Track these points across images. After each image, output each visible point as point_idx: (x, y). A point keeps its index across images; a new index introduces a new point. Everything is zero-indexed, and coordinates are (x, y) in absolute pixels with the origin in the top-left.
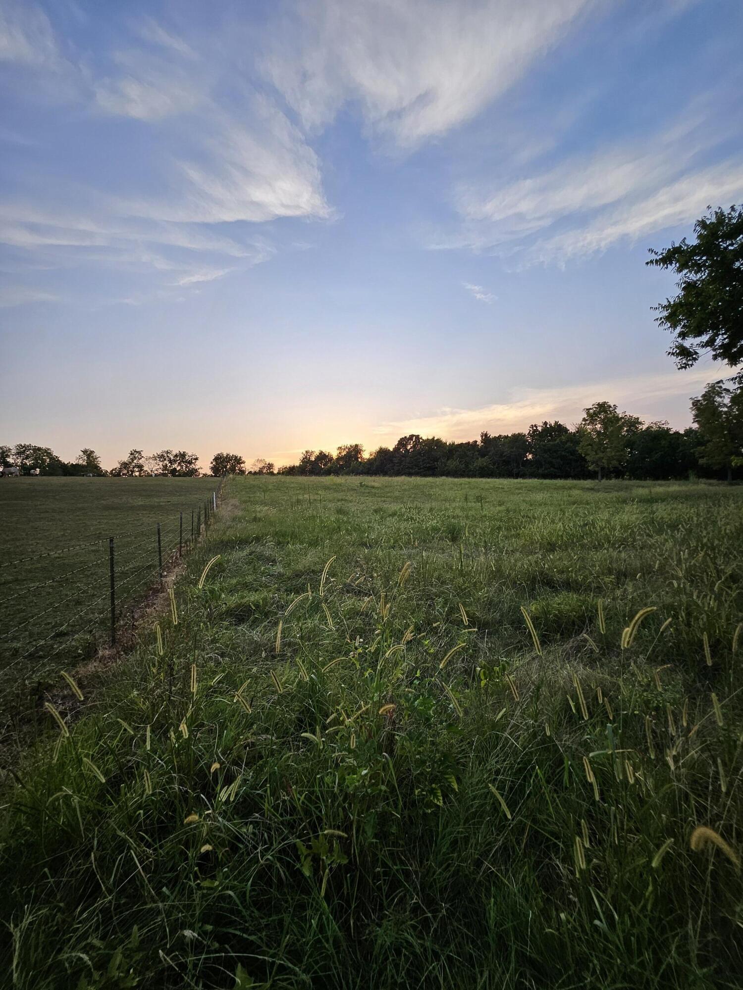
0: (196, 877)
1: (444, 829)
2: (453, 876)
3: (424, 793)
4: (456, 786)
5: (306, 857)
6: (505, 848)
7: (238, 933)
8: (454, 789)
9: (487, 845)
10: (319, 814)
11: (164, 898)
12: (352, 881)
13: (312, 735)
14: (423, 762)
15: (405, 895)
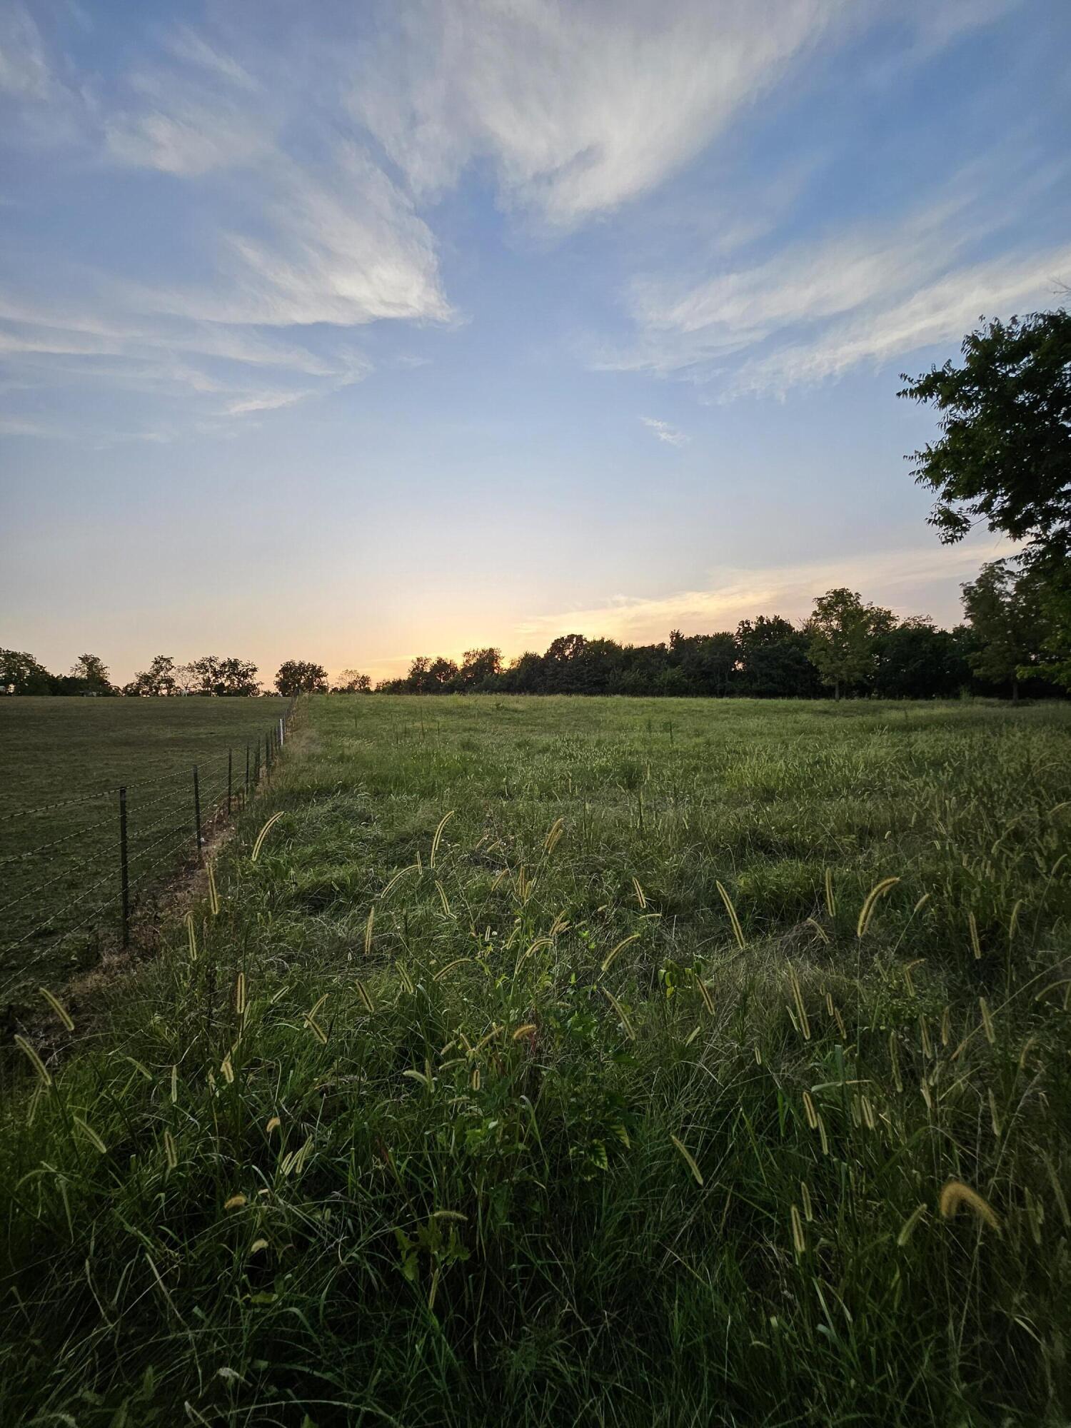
0: (244, 1290)
1: (610, 1202)
2: (623, 1271)
3: (583, 1152)
4: (626, 1140)
5: (408, 1255)
6: (696, 1227)
7: (307, 1370)
8: (624, 1145)
9: (672, 1224)
10: (429, 1189)
11: (195, 1323)
12: (476, 1288)
13: (421, 1075)
14: (581, 1108)
15: (553, 1302)
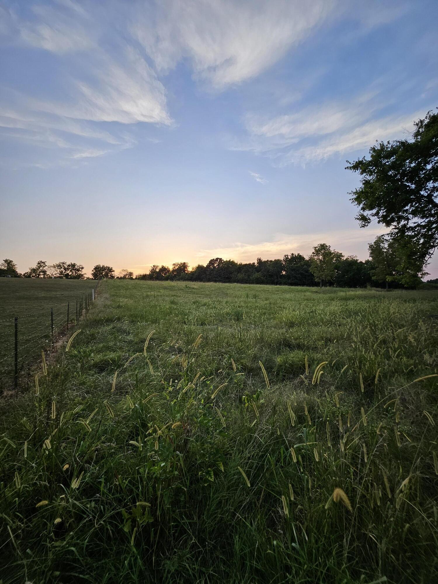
0: (52, 540)
1: (214, 494)
2: (218, 523)
3: (204, 474)
4: (222, 468)
5: (126, 521)
6: (250, 503)
7: (77, 575)
8: (221, 471)
9: (239, 503)
10: (138, 492)
11: (27, 556)
12: (155, 534)
13: (137, 443)
14: (204, 455)
15: (188, 538)
